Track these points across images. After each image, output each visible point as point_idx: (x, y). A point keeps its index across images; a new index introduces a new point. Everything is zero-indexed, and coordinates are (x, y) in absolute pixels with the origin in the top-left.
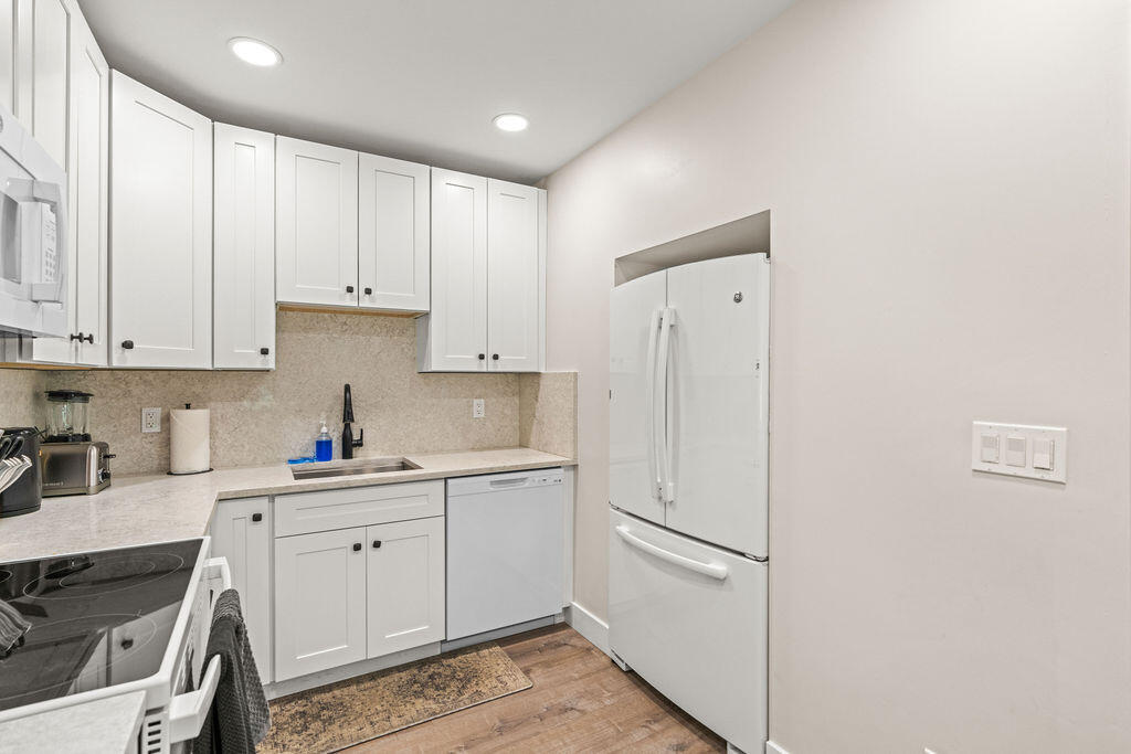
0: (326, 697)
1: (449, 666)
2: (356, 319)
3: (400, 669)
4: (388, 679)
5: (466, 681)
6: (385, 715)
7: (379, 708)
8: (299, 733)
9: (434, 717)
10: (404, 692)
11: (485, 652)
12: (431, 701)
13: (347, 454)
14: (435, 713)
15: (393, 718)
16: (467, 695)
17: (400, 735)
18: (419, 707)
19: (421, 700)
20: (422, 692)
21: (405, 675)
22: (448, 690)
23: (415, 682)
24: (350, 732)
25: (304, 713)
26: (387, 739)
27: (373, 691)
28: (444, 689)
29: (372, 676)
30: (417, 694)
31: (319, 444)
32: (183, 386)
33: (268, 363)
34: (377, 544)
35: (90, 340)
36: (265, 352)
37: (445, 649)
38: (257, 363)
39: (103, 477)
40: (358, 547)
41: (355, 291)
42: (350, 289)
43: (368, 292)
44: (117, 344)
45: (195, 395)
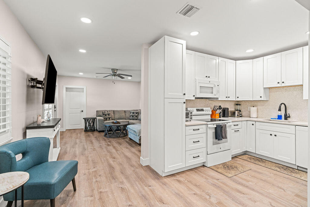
0: (264, 160)
7: (269, 165)
9: (276, 170)
13: (286, 119)
20: (280, 168)
24: (261, 164)
25: (259, 160)
31: (278, 116)
32: (254, 103)
33: (262, 99)
34: (275, 135)
35: (229, 97)
36: (261, 97)
37: (299, 168)
38: (260, 99)
39: (238, 115)
40: (271, 135)
41: (280, 83)
42: (278, 83)
43: (283, 82)
44: (237, 97)
45: (256, 105)
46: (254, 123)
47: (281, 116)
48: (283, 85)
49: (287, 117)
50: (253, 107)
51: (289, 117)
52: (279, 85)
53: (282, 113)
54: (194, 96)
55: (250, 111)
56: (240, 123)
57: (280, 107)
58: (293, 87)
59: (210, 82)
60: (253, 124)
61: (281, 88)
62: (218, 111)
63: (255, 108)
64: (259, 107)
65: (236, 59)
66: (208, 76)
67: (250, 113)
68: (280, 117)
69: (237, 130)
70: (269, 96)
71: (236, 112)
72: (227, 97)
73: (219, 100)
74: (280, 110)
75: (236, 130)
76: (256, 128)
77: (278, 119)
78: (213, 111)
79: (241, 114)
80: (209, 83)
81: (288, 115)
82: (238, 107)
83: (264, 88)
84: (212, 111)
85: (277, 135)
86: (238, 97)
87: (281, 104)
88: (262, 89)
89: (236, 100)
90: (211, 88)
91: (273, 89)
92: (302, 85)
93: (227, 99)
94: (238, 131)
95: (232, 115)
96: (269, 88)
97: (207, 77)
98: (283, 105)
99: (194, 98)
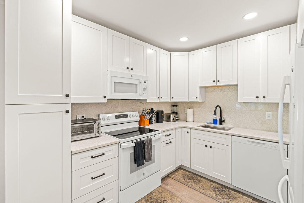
0: (199, 178)
1: (230, 192)
2: (224, 88)
3: (218, 184)
4: (213, 184)
5: (228, 197)
6: (203, 188)
7: (204, 187)
8: (188, 179)
9: (211, 197)
10: (212, 188)
11: (245, 197)
12: (215, 194)
13: (221, 124)
14: (212, 197)
15: (204, 190)
16: (224, 200)
17: (201, 194)
18: (211, 193)
19: (213, 192)
20: (216, 191)
21: (218, 186)
22: (222, 196)
23: (217, 189)
24: (195, 186)
25: (193, 177)
26: (199, 192)
27: (208, 183)
28: (221, 195)
29: (211, 181)
30: (215, 191)
31: (214, 120)
32: (190, 105)
33: (198, 100)
34: (211, 147)
35: (161, 98)
36: (197, 98)
37: (235, 188)
38: (196, 100)
39: (173, 120)
40: (206, 146)
41: (216, 81)
42: (214, 81)
43: (218, 81)
44: (171, 98)
45: (192, 107)
46: (188, 130)
47: (216, 120)
48: (218, 84)
49: (222, 122)
50: (190, 109)
51: (224, 121)
52: (214, 84)
53: (218, 117)
54: (105, 97)
55: (186, 113)
56: (174, 131)
57: (216, 110)
58: (228, 87)
59: (132, 76)
60: (188, 132)
61: (216, 88)
62: (148, 117)
63: (191, 110)
64: (196, 109)
65: (171, 50)
66: (130, 68)
67: (186, 115)
68: (215, 122)
69: (169, 141)
70: (205, 96)
71: (172, 115)
72: (159, 98)
73: (147, 101)
74: (215, 114)
75: (167, 142)
76: (191, 137)
77: (213, 123)
78: (142, 116)
79: (177, 117)
80: (131, 78)
81: (223, 120)
82: (175, 109)
83: (200, 87)
84: (140, 117)
85: (212, 147)
86: (173, 98)
87: (217, 106)
88: (198, 89)
89: (171, 101)
90: (135, 86)
91: (208, 88)
92: (237, 85)
93: (159, 100)
94: (171, 142)
95: (168, 119)
96: (205, 87)
97: (128, 68)
98: (218, 108)
99: (105, 101)
